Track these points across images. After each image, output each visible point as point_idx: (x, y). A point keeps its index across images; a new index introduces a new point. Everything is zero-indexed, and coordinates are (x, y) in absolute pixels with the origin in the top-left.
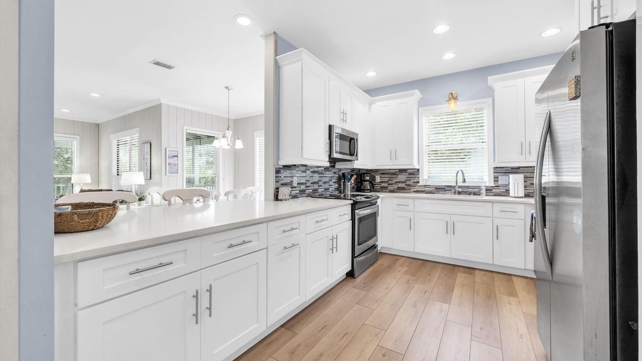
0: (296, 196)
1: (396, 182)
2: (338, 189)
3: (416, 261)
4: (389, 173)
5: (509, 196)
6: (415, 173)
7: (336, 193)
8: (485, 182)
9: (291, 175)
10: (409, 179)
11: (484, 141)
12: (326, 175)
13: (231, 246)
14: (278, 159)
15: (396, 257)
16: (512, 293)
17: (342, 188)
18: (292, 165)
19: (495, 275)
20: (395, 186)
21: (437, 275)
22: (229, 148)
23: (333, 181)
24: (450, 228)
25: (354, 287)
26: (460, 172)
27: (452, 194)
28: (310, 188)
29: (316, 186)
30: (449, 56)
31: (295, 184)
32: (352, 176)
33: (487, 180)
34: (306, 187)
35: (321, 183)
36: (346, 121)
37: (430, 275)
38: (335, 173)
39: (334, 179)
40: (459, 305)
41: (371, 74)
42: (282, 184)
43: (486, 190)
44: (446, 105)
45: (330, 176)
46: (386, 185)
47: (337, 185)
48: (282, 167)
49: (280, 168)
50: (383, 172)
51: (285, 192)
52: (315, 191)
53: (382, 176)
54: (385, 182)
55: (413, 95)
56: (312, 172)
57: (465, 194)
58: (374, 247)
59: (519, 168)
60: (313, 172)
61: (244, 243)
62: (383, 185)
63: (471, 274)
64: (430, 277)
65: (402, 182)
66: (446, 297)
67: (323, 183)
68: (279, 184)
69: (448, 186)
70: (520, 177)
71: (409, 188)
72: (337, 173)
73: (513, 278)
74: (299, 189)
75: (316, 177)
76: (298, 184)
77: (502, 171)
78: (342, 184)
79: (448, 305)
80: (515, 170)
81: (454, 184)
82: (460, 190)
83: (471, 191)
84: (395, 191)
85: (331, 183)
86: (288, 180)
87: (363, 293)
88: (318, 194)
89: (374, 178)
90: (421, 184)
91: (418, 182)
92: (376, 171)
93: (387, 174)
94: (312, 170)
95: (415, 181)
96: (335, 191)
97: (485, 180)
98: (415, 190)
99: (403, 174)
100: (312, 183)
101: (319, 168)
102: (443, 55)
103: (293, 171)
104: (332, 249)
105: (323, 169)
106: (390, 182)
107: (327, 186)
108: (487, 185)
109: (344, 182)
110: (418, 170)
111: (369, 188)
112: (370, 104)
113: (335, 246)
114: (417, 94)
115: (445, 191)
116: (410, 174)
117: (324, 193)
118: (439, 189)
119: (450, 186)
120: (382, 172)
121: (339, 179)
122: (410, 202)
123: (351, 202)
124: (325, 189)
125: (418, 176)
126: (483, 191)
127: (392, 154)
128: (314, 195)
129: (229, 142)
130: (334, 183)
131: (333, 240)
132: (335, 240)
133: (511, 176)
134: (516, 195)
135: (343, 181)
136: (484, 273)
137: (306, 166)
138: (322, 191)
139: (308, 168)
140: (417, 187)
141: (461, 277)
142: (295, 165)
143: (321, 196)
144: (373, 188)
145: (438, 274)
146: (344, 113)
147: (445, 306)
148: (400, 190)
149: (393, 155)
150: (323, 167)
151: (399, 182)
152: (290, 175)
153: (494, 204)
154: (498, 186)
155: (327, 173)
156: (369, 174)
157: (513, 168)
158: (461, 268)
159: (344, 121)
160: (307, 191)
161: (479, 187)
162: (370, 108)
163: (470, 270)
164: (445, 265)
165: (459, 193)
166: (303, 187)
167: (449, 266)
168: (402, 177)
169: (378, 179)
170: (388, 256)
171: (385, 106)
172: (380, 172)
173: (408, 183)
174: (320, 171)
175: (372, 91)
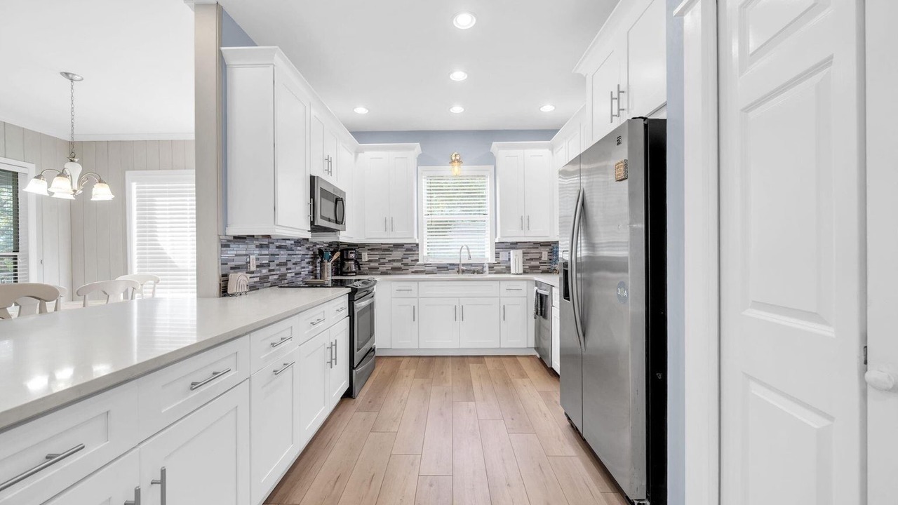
0: (255, 286)
1: (390, 261)
2: (313, 273)
3: (421, 359)
4: (380, 249)
5: (510, 273)
6: (413, 248)
7: (310, 279)
8: (487, 259)
9: (247, 253)
10: (406, 256)
11: (486, 212)
12: (297, 252)
13: (194, 386)
14: (226, 225)
15: (397, 359)
16: (523, 375)
17: (318, 272)
18: (248, 236)
19: (503, 359)
20: (388, 266)
21: (450, 371)
22: (72, 197)
23: (307, 260)
24: (459, 313)
25: (359, 410)
26: (465, 247)
27: (455, 273)
28: (274, 273)
29: (283, 270)
30: (457, 109)
31: (253, 268)
32: (333, 253)
33: (489, 257)
34: (270, 271)
35: (290, 265)
36: (331, 172)
37: (443, 373)
38: (308, 249)
39: (307, 258)
40: (484, 400)
41: (361, 110)
42: (232, 268)
43: (489, 267)
44: (450, 167)
45: (302, 253)
46: (376, 265)
47: (311, 267)
48: (232, 238)
49: (229, 241)
50: (372, 248)
51: (239, 281)
52: (282, 277)
53: (372, 253)
54: (376, 261)
55: (413, 149)
56: (277, 247)
57: (468, 273)
58: (372, 350)
59: (517, 243)
60: (279, 247)
61: (216, 375)
62: (372, 264)
63: (482, 363)
64: (444, 374)
65: (398, 261)
66: (469, 395)
67: (294, 264)
68: (227, 269)
69: (450, 264)
70: (519, 252)
71: (406, 267)
72: (311, 249)
73: (518, 359)
74: (259, 275)
75: (283, 256)
76: (257, 266)
77: (503, 247)
78: (318, 265)
79: (473, 403)
80: (514, 245)
81: (458, 262)
82: (464, 268)
83: (474, 270)
84: (389, 272)
85: (304, 264)
86: (240, 261)
87: (374, 415)
88: (286, 281)
89: (359, 256)
90: (420, 262)
91: (417, 260)
92: (363, 246)
93: (377, 249)
94: (277, 244)
95: (413, 259)
96: (310, 276)
97: (486, 257)
98: (413, 270)
99: (399, 249)
100: (277, 265)
101: (287, 241)
102: (451, 107)
103: (250, 246)
104: (331, 362)
105: (293, 242)
106: (382, 261)
107: (298, 268)
108: (489, 261)
109: (322, 262)
110: (417, 245)
111: (354, 270)
112: (357, 153)
113: (334, 357)
114: (417, 148)
115: (448, 270)
116: (407, 250)
117: (294, 279)
118: (443, 268)
119: (453, 265)
120: (370, 248)
121: (314, 257)
122: (413, 286)
123: (349, 290)
124: (296, 274)
125: (417, 252)
126: (486, 269)
127: (387, 223)
128: (282, 283)
129: (76, 187)
130: (307, 263)
131: (331, 348)
132: (334, 347)
133: (512, 252)
134: (517, 272)
135: (319, 260)
136: (493, 359)
137: (269, 237)
138: (292, 277)
139: (273, 241)
140: (416, 267)
141: (474, 368)
142: (253, 236)
143: (291, 285)
144: (359, 269)
145: (450, 368)
146: (329, 160)
147: (472, 404)
148: (396, 270)
149: (389, 224)
150: (292, 240)
151: (394, 261)
152: (244, 252)
153: (501, 282)
154: (499, 263)
155: (299, 248)
156: (355, 250)
157: (512, 244)
158: (470, 359)
159: (329, 171)
160: (270, 277)
161: (482, 265)
162: (356, 157)
163: (479, 358)
164: (454, 359)
165: (463, 272)
166: (265, 271)
167: (458, 359)
168: (397, 254)
169: (365, 257)
170: (385, 360)
171: (378, 158)
172: (368, 248)
173: (405, 261)
174: (289, 246)
175: (363, 135)
